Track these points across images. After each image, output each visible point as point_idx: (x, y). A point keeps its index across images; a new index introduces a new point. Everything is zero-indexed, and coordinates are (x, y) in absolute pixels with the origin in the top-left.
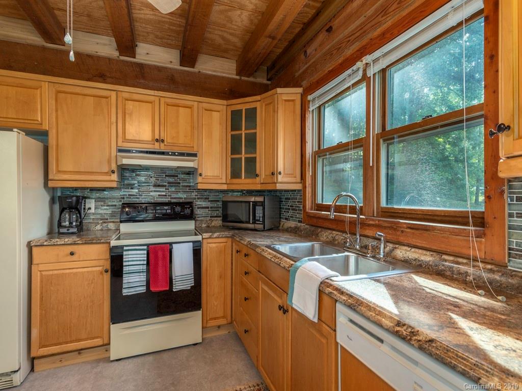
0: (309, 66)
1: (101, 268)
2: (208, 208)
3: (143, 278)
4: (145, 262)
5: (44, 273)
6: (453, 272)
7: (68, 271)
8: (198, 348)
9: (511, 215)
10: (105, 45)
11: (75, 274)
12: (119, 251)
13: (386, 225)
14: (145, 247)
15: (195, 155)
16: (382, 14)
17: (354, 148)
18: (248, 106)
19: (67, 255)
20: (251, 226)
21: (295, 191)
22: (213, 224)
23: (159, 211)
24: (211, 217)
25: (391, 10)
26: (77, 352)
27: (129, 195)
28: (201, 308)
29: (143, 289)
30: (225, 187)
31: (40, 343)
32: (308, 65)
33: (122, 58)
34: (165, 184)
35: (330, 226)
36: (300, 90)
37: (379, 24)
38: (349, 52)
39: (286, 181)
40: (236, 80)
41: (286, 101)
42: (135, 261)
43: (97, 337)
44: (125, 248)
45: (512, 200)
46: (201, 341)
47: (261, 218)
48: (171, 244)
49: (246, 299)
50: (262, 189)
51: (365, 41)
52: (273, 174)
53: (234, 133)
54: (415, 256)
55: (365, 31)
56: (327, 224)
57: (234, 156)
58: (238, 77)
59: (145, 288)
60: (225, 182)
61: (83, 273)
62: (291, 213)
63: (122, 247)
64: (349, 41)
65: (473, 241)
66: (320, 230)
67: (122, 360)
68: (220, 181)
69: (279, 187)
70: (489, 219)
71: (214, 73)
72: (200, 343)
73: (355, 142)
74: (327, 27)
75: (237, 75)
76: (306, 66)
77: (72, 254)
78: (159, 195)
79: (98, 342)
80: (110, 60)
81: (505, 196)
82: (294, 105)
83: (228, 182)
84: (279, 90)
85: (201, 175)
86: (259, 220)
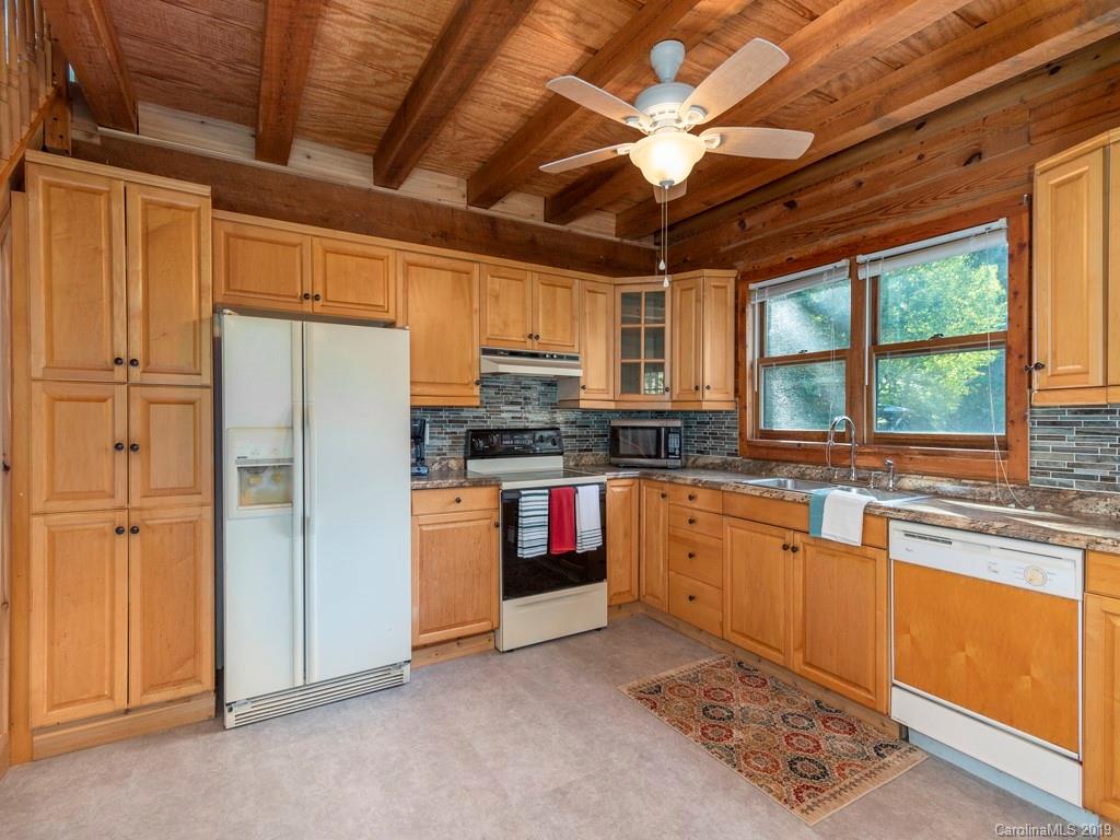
0: (751, 243)
1: (487, 522)
2: (575, 437)
3: (544, 533)
4: (547, 512)
5: (424, 528)
6: (975, 494)
7: (451, 526)
8: (602, 634)
9: (1032, 438)
10: (448, 188)
11: (459, 529)
12: (514, 496)
13: (889, 452)
14: (546, 491)
15: (576, 358)
16: (882, 211)
17: (836, 359)
18: (651, 289)
19: (451, 503)
20: (663, 462)
21: (721, 412)
22: (583, 462)
23: (518, 442)
24: (580, 451)
25: (894, 211)
26: (455, 643)
27: (474, 417)
28: (605, 577)
29: (543, 551)
30: (612, 406)
31: (420, 627)
32: (748, 241)
33: (472, 209)
34: (519, 400)
35: (794, 458)
36: (733, 273)
37: (875, 222)
38: (828, 242)
39: (716, 397)
40: (615, 243)
41: (714, 287)
42: (534, 509)
43: (483, 620)
44: (523, 492)
45: (1033, 424)
46: (606, 624)
47: (677, 452)
48: (575, 486)
49: (691, 556)
50: (674, 409)
51: (855, 235)
52: (697, 388)
53: (625, 326)
54: (930, 483)
55: (853, 225)
56: (788, 456)
57: (624, 361)
58: (618, 240)
59: (545, 548)
60: (612, 398)
61: (468, 528)
62: (710, 443)
63: (518, 491)
64: (828, 228)
65: (999, 463)
66: (774, 463)
67: (516, 652)
68: (605, 397)
69: (706, 406)
70: (1012, 441)
71: (588, 233)
72: (605, 628)
73: (837, 352)
74: (788, 199)
75: (616, 236)
76: (743, 242)
77: (458, 501)
78: (513, 418)
79: (484, 626)
80: (453, 211)
81: (1028, 420)
82: (726, 292)
83: (617, 399)
84: (707, 272)
85: (584, 388)
86: (674, 454)
